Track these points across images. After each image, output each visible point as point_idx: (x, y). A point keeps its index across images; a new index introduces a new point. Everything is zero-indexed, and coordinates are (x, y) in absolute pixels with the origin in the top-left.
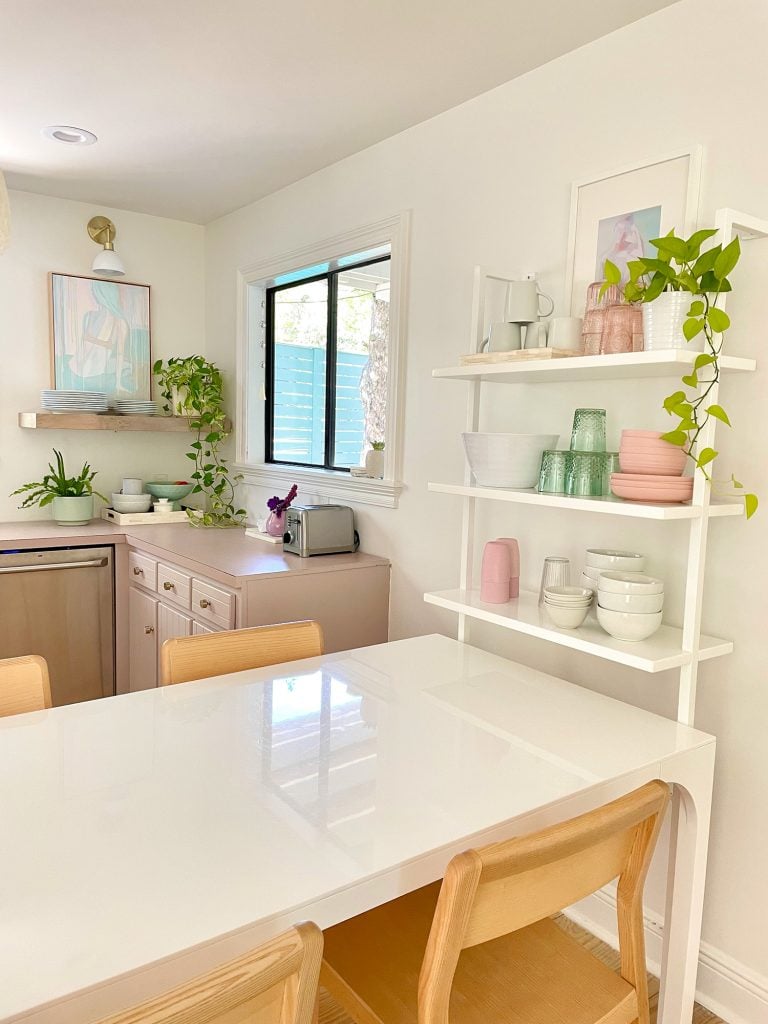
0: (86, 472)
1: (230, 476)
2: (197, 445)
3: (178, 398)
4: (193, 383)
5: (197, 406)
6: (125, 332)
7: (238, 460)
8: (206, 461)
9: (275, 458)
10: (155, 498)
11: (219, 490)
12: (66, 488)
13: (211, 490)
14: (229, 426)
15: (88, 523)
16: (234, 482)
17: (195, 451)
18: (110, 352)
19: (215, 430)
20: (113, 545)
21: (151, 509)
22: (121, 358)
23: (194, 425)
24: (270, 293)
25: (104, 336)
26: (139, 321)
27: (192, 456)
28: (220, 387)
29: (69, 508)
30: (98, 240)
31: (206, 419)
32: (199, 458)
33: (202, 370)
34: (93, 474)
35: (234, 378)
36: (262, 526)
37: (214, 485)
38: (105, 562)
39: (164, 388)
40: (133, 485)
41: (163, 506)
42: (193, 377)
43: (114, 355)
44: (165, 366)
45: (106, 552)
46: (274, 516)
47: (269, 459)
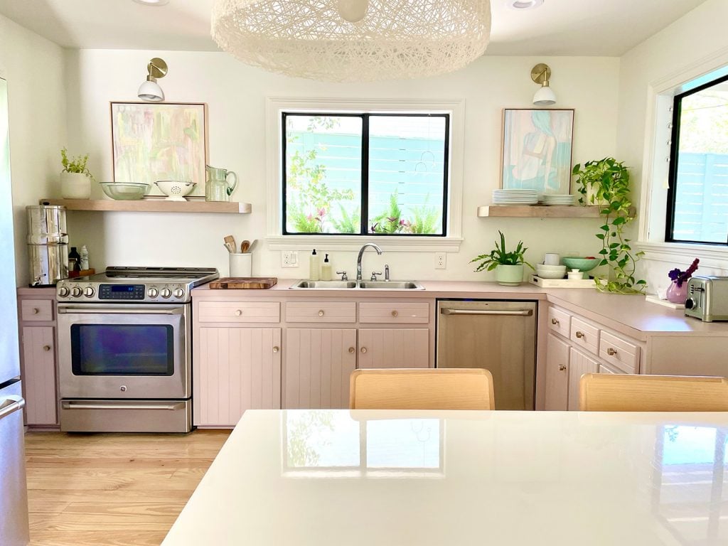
0: (520, 247)
1: (632, 253)
2: (606, 228)
3: (592, 191)
4: (605, 180)
5: (607, 197)
6: (553, 145)
7: (641, 239)
8: (612, 240)
9: (675, 238)
10: (569, 269)
11: (622, 263)
12: (506, 259)
13: (615, 263)
14: (633, 212)
15: (520, 284)
16: (635, 258)
17: (603, 232)
18: (541, 161)
19: (621, 215)
20: (536, 301)
21: (566, 277)
22: (548, 165)
23: (604, 212)
24: (678, 100)
25: (538, 150)
26: (563, 135)
27: (601, 237)
28: (627, 181)
29: (507, 273)
30: (538, 81)
31: (614, 206)
32: (606, 239)
33: (612, 168)
34: (525, 249)
35: (639, 173)
36: (662, 294)
37: (619, 260)
38: (530, 313)
39: (581, 185)
40: (553, 258)
41: (575, 275)
42: (605, 174)
43: (544, 163)
44: (582, 168)
45: (532, 305)
46: (675, 285)
47: (669, 238)
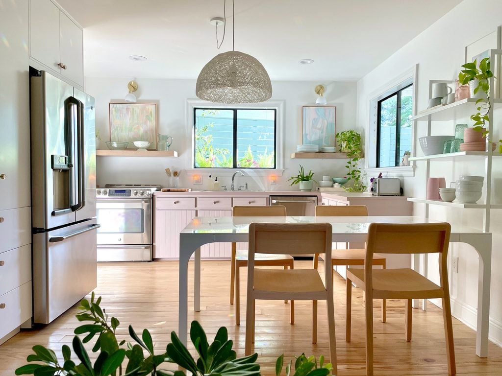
0: (310, 173)
1: (362, 174)
2: (349, 163)
3: (344, 146)
4: (349, 140)
5: (350, 148)
6: (326, 123)
7: (365, 168)
8: (353, 168)
9: (380, 166)
10: (335, 182)
11: (357, 179)
12: (304, 178)
13: (354, 179)
14: (362, 155)
16: (363, 176)
17: (349, 165)
18: (321, 131)
19: (356, 157)
20: (317, 196)
21: (332, 187)
22: (324, 133)
23: (349, 155)
24: (379, 103)
25: (319, 126)
26: (331, 119)
27: (348, 167)
28: (359, 140)
30: (318, 93)
31: (353, 153)
32: (350, 168)
33: (352, 135)
34: (313, 174)
35: (364, 138)
37: (356, 178)
38: (314, 201)
39: (340, 143)
40: (327, 178)
41: (336, 185)
42: (349, 138)
43: (322, 133)
44: (340, 135)
45: (314, 198)
47: (378, 166)
